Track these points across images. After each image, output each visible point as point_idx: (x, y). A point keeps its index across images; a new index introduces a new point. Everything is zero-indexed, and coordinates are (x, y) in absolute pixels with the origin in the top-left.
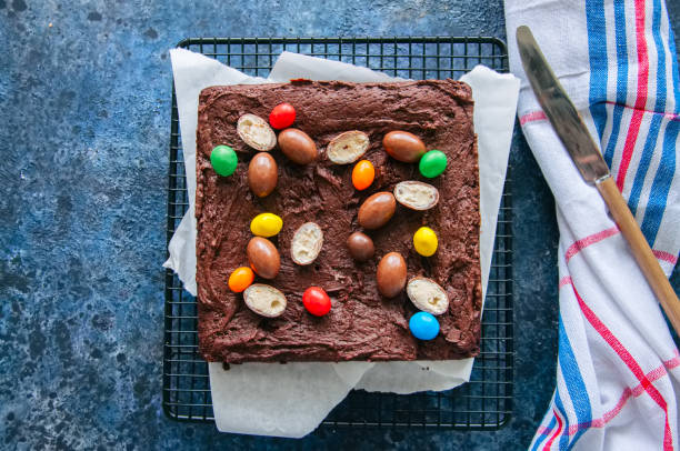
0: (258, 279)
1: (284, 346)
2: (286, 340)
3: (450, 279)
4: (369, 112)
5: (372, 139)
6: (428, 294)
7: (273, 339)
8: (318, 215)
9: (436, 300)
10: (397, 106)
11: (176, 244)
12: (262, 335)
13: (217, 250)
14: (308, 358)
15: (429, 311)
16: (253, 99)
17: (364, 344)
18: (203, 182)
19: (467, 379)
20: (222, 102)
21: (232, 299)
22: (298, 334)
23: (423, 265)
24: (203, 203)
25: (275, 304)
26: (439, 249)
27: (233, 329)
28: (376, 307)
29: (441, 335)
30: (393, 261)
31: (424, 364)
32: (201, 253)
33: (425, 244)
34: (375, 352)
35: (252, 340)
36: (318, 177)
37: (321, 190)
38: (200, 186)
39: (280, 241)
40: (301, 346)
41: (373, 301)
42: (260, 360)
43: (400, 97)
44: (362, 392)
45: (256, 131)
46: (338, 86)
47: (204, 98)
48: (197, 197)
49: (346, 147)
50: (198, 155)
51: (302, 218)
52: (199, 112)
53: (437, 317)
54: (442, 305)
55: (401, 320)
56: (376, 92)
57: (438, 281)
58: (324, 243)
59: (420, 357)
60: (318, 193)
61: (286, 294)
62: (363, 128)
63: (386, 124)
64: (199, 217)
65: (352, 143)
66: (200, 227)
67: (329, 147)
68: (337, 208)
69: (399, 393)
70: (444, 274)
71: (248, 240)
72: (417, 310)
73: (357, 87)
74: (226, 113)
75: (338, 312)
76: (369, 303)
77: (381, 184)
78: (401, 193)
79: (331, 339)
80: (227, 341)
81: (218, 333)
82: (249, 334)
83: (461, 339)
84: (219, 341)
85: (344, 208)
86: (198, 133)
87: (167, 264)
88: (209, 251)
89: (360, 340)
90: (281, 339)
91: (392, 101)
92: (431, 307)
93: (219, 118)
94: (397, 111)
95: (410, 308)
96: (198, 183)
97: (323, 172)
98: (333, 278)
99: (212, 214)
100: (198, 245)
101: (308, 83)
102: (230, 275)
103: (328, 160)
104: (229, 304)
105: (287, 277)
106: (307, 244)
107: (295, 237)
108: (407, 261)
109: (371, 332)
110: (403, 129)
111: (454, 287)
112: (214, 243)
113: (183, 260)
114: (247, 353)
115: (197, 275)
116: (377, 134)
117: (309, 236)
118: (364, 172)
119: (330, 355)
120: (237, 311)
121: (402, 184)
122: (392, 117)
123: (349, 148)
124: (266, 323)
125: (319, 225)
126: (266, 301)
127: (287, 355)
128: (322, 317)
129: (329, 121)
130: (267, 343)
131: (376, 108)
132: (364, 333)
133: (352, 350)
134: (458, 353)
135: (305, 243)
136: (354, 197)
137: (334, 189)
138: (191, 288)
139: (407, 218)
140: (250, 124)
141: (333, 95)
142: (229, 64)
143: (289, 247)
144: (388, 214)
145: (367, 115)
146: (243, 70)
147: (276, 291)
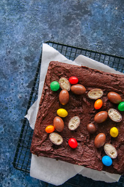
0: (55, 131)
1: (59, 155)
2: (60, 153)
3: (119, 147)
4: (105, 83)
5: (104, 92)
6: (110, 149)
7: (56, 152)
8: (80, 114)
9: (113, 153)
10: (116, 83)
11: (30, 111)
12: (52, 150)
13: (44, 118)
14: (65, 161)
15: (110, 156)
16: (67, 70)
17: (85, 161)
18: (44, 94)
19: (118, 181)
20: (56, 68)
21: (45, 135)
22: (64, 152)
23: (111, 140)
24: (42, 101)
25: (59, 141)
26: (118, 135)
27: (43, 145)
28: (92, 149)
29: (112, 165)
30: (101, 136)
31: (104, 172)
32: (38, 118)
33: (114, 133)
34: (89, 165)
35: (49, 151)
36: (82, 100)
37: (83, 105)
38: (43, 95)
39: (66, 120)
40: (64, 157)
41: (91, 147)
42: (50, 157)
43: (117, 80)
44: (81, 176)
46: (97, 72)
47: (51, 65)
48: (41, 98)
49: (95, 94)
50: (45, 84)
51: (75, 114)
52: (48, 70)
53: (112, 159)
54: (114, 155)
55: (99, 156)
56: (110, 77)
57: (115, 147)
58: (80, 124)
59: (103, 170)
60: (81, 106)
61: (63, 138)
62: (102, 88)
63: (110, 88)
64: (40, 105)
65: (97, 93)
66: (40, 109)
67: (89, 92)
68: (87, 113)
69: (93, 179)
70: (118, 144)
71: (55, 117)
72: (106, 155)
73: (104, 73)
74: (57, 72)
75: (80, 148)
76: (90, 148)
77: (103, 108)
78: (110, 112)
79: (74, 156)
80: (40, 149)
81: (38, 146)
82: (48, 148)
83: (119, 168)
84: (37, 148)
85: (89, 113)
86: (46, 76)
87: (26, 116)
88: (41, 117)
89: (85, 160)
90: (58, 153)
91: (114, 81)
92: (110, 155)
93: (54, 73)
94: (115, 85)
95: (104, 153)
96: (43, 93)
97: (85, 100)
98: (80, 136)
99: (45, 105)
100: (38, 114)
101: (87, 68)
102: (46, 127)
103: (88, 96)
105: (64, 132)
106: (74, 123)
107: (71, 120)
108: (106, 137)
109: (89, 158)
110: (116, 92)
111: (120, 149)
112: (43, 115)
114: (47, 154)
115: (36, 124)
116: (106, 92)
117: (76, 121)
118: (99, 103)
119: (73, 162)
120: (46, 140)
122: (113, 87)
123: (96, 95)
124: (55, 146)
125: (80, 117)
126: (56, 139)
127: (58, 158)
128: (75, 149)
129: (91, 83)
130: (54, 153)
131: (108, 83)
132: (86, 157)
133: (81, 162)
134: (115, 172)
135: (73, 123)
136: (93, 110)
137: (87, 107)
139: (109, 122)
140: (64, 81)
141: (93, 74)
142: (61, 53)
143: (68, 122)
144: (104, 120)
145: (104, 84)
146: (65, 56)
147: (61, 137)
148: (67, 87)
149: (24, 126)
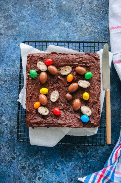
0: (41, 105)
1: (48, 123)
2: (48, 121)
3: (92, 106)
4: (72, 61)
5: (72, 68)
6: (85, 109)
7: (45, 121)
8: (58, 89)
9: (88, 112)
10: (79, 60)
11: (21, 95)
12: (42, 120)
13: (31, 97)
14: (54, 126)
15: (86, 115)
16: (41, 57)
17: (69, 123)
18: (28, 79)
19: (96, 133)
20: (33, 58)
21: (35, 110)
22: (52, 120)
23: (85, 103)
24: (27, 84)
25: (46, 112)
26: (89, 98)
27: (35, 118)
28: (72, 113)
29: (89, 121)
30: (77, 101)
31: (85, 128)
32: (27, 98)
33: (86, 97)
34: (72, 125)
35: (40, 121)
36: (58, 78)
37: (59, 82)
38: (27, 80)
39: (48, 95)
40: (52, 123)
41: (72, 112)
42: (42, 126)
43: (80, 57)
44: (69, 135)
45: (42, 66)
46: (64, 54)
47: (28, 57)
48: (26, 83)
49: (65, 71)
50: (27, 72)
51: (54, 89)
52: (27, 61)
53: (89, 116)
54: (90, 114)
55: (79, 117)
56: (74, 56)
57: (89, 107)
58: (59, 96)
59: (84, 127)
60: (58, 82)
61: (49, 109)
62: (70, 65)
63: (76, 65)
64: (26, 88)
65: (67, 69)
66: (27, 91)
67: (61, 70)
68: (63, 87)
69: (78, 136)
70: (91, 105)
71: (39, 95)
72: (83, 114)
73: (69, 54)
74: (34, 61)
75: (62, 114)
76: (71, 112)
77: (74, 81)
78: (80, 83)
79: (60, 121)
80: (33, 121)
81: (31, 119)
82: (39, 120)
83: (95, 122)
84: (31, 121)
85: (65, 87)
86: (27, 66)
87: (18, 100)
88: (29, 97)
89: (68, 122)
90: (47, 121)
91: (78, 59)
92: (87, 113)
93: (32, 62)
94: (79, 61)
95: (81, 114)
96: (26, 79)
97: (59, 77)
98: (61, 105)
99: (30, 88)
100: (26, 96)
101: (56, 53)
102: (34, 104)
103: (61, 74)
104: (34, 112)
105: (48, 105)
106: (55, 96)
107: (52, 94)
108: (81, 101)
109: (71, 120)
110: (81, 66)
111: (93, 108)
112: (30, 95)
113: (22, 100)
114: (38, 125)
115: (26, 104)
116: (74, 67)
117: (55, 94)
118: (70, 77)
119: (60, 125)
120: (36, 113)
121: (80, 81)
122: (78, 63)
123: (66, 71)
124: (44, 117)
125: (58, 91)
126: (43, 111)
127: (49, 125)
128: (58, 116)
129: (61, 64)
130: (44, 122)
131: (74, 60)
132: (69, 120)
133: (66, 124)
134: (94, 126)
135: (54, 96)
136: (67, 84)
137: (62, 82)
138: (24, 107)
139: (81, 90)
140: (40, 64)
141: (62, 57)
142: (35, 48)
143: (50, 97)
144: (76, 89)
145: (71, 62)
146: (39, 49)
147: (46, 108)
148: (44, 67)
149: (19, 109)
